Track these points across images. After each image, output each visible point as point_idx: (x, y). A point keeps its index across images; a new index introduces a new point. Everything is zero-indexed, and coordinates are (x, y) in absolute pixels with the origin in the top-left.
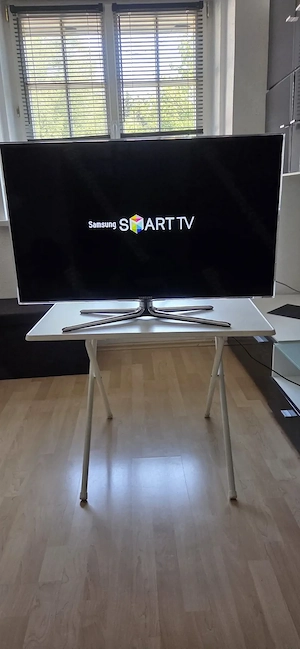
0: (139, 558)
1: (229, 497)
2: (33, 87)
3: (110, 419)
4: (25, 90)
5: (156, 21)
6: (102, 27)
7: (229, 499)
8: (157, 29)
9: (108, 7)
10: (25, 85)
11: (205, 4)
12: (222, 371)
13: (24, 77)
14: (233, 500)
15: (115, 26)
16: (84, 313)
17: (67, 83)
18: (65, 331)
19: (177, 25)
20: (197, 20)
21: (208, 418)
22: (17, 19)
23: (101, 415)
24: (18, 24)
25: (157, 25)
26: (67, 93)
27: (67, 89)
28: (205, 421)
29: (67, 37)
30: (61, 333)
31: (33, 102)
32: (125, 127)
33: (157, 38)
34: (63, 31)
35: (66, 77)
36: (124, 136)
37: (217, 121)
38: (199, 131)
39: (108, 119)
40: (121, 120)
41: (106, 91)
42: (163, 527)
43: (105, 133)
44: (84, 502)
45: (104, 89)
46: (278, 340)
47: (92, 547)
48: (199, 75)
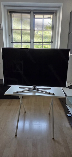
1: (52, 137)
2: (13, 30)
3: (25, 112)
4: (12, 31)
5: (43, 16)
6: (30, 17)
7: (52, 138)
8: (43, 18)
9: (32, 12)
10: (12, 29)
11: (55, 12)
12: (53, 104)
14: (53, 139)
15: (34, 17)
16: (20, 88)
17: (21, 29)
19: (48, 17)
20: (53, 16)
21: (49, 114)
22: (11, 14)
23: (23, 111)
24: (11, 15)
25: (43, 17)
26: (21, 32)
27: (21, 31)
28: (48, 115)
29: (22, 19)
30: (13, 93)
31: (13, 33)
32: (34, 40)
33: (43, 20)
34: (21, 18)
35: (21, 28)
36: (34, 42)
37: (56, 40)
38: (52, 42)
39: (30, 38)
40: (34, 39)
41: (30, 32)
42: (35, 145)
43: (29, 41)
44: (16, 136)
45: (30, 31)
46: (68, 96)
47: (16, 149)
48: (53, 29)
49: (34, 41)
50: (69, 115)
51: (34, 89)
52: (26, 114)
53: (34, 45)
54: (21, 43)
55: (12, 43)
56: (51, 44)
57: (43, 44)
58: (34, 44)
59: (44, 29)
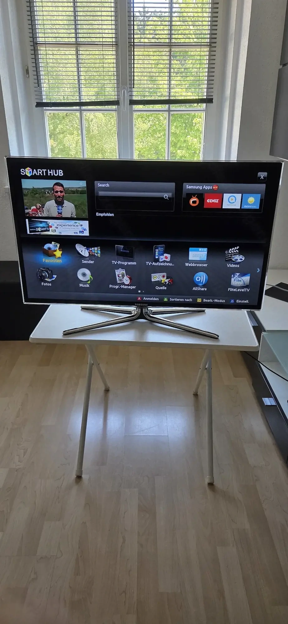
0: (124, 538)
1: (207, 481)
2: (42, 47)
3: (107, 391)
4: (35, 50)
7: (207, 484)
10: (35, 45)
12: (210, 365)
13: (34, 37)
14: (211, 485)
17: (77, 44)
18: (66, 333)
21: (196, 395)
23: (98, 386)
26: (77, 55)
28: (192, 398)
35: (76, 38)
36: (133, 102)
37: (228, 92)
38: (209, 101)
39: (118, 84)
40: (132, 86)
41: (117, 55)
42: (147, 509)
44: (79, 477)
45: (114, 53)
47: (84, 523)
48: (214, 40)
49: (135, 98)
50: (268, 401)
51: (141, 316)
52: (111, 395)
53: (135, 115)
54: (78, 108)
55: (40, 105)
56: (206, 110)
57: (169, 111)
58: (132, 111)
59: (173, 41)
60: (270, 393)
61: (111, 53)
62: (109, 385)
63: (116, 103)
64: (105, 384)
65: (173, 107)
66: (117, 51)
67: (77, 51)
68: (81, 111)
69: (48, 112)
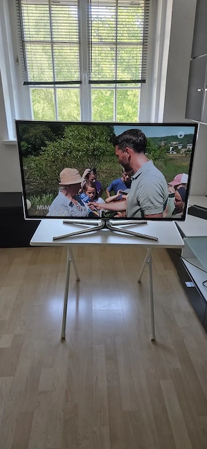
0: (97, 377)
1: (151, 338)
2: (28, 44)
3: (78, 281)
4: (22, 46)
7: (150, 340)
8: (117, 6)
10: (23, 43)
12: (151, 260)
13: (22, 36)
14: (153, 340)
15: (88, 2)
16: (65, 223)
17: (52, 42)
18: (55, 239)
19: (131, 3)
20: (146, 1)
21: (139, 282)
25: (117, 3)
26: (52, 49)
28: (137, 285)
29: (53, 9)
30: (51, 241)
31: (28, 55)
32: (92, 76)
33: (117, 13)
34: (51, 4)
35: (51, 38)
36: (91, 82)
37: (156, 76)
38: (143, 81)
39: (80, 69)
40: (90, 71)
41: (80, 50)
42: (111, 358)
43: (76, 77)
44: (63, 339)
45: (78, 48)
46: (187, 236)
47: (69, 368)
48: (145, 41)
49: (91, 79)
50: (189, 284)
51: (105, 227)
52: (81, 284)
53: (92, 90)
54: (52, 85)
55: (26, 83)
56: (141, 88)
57: (116, 88)
58: (90, 88)
59: (118, 41)
60: (190, 279)
61: (76, 48)
62: (80, 277)
63: (79, 82)
64: (77, 276)
65: (118, 85)
66: (80, 47)
67: (52, 47)
68: (55, 88)
69: (32, 89)
